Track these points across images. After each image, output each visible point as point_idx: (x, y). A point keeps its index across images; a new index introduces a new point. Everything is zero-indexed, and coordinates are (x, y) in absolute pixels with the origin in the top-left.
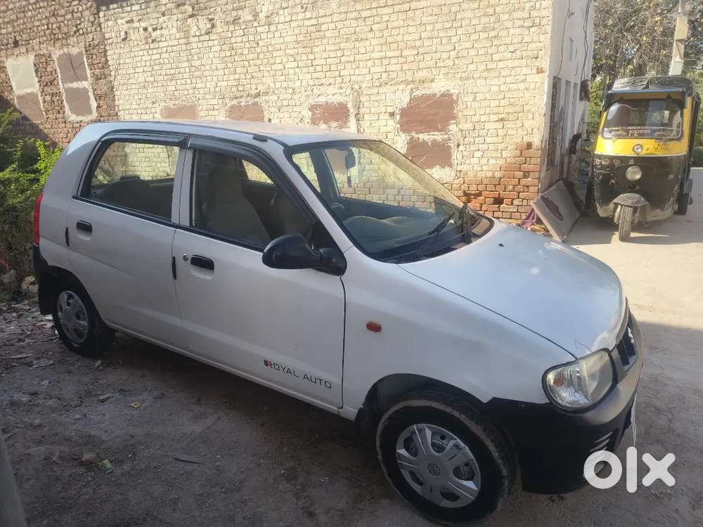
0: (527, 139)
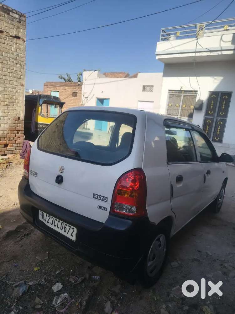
0: (18, 116)
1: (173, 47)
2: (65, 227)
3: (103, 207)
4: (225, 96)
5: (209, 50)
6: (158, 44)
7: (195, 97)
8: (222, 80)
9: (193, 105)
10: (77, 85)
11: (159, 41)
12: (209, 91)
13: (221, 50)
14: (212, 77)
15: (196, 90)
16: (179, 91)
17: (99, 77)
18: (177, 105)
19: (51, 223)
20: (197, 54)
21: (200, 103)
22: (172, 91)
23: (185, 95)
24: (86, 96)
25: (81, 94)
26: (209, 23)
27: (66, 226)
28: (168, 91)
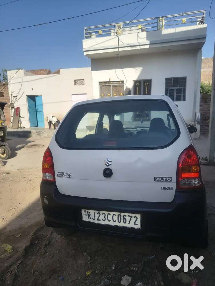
1: (98, 44)
2: (124, 219)
3: (168, 187)
4: (146, 83)
5: (129, 46)
6: (84, 42)
7: (123, 86)
8: (142, 70)
9: (122, 93)
10: (2, 85)
11: (84, 39)
12: (133, 80)
13: (140, 45)
14: (134, 68)
15: (122, 80)
16: (108, 82)
17: (26, 75)
18: (109, 94)
19: (103, 220)
20: (121, 49)
21: (128, 90)
22: (102, 82)
23: (114, 85)
24: (14, 95)
25: (9, 93)
26: (129, 22)
27: (125, 217)
28: (98, 83)
